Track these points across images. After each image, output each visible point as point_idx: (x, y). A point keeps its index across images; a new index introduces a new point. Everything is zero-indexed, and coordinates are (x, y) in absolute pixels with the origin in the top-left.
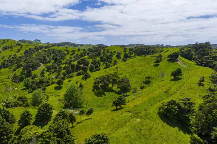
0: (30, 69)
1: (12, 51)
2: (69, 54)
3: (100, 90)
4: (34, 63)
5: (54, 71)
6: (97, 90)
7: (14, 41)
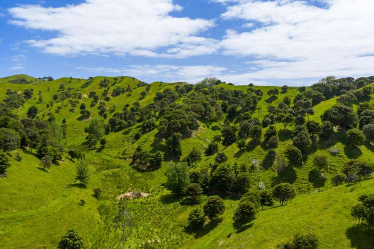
0: (175, 134)
1: (130, 97)
4: (184, 121)
5: (252, 142)
7: (134, 78)
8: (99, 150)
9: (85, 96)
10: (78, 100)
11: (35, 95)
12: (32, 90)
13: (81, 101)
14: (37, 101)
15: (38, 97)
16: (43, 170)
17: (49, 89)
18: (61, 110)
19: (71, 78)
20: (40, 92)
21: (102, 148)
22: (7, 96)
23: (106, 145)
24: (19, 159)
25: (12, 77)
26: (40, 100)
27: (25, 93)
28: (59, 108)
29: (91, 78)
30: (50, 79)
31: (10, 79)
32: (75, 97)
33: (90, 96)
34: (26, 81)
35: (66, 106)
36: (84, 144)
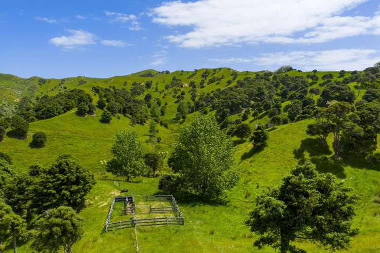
0: (225, 110)
1: (219, 85)
2: (316, 83)
3: (328, 156)
4: (235, 100)
5: (264, 113)
6: (310, 156)
8: (181, 123)
9: (186, 85)
10: (181, 88)
11: (153, 85)
12: (151, 82)
13: (183, 89)
14: (154, 90)
15: (155, 87)
16: (132, 125)
17: (164, 80)
18: (167, 96)
19: (182, 71)
20: (157, 83)
21: (184, 121)
22: (133, 86)
23: (186, 120)
24: (119, 118)
25: (142, 72)
26: (157, 89)
27: (146, 84)
28: (165, 95)
29: (196, 70)
30: (168, 72)
31: (140, 74)
32: (178, 86)
33: (190, 86)
34: (151, 75)
35: (170, 93)
36: (174, 119)
